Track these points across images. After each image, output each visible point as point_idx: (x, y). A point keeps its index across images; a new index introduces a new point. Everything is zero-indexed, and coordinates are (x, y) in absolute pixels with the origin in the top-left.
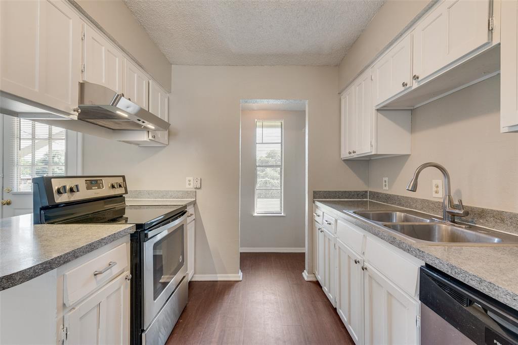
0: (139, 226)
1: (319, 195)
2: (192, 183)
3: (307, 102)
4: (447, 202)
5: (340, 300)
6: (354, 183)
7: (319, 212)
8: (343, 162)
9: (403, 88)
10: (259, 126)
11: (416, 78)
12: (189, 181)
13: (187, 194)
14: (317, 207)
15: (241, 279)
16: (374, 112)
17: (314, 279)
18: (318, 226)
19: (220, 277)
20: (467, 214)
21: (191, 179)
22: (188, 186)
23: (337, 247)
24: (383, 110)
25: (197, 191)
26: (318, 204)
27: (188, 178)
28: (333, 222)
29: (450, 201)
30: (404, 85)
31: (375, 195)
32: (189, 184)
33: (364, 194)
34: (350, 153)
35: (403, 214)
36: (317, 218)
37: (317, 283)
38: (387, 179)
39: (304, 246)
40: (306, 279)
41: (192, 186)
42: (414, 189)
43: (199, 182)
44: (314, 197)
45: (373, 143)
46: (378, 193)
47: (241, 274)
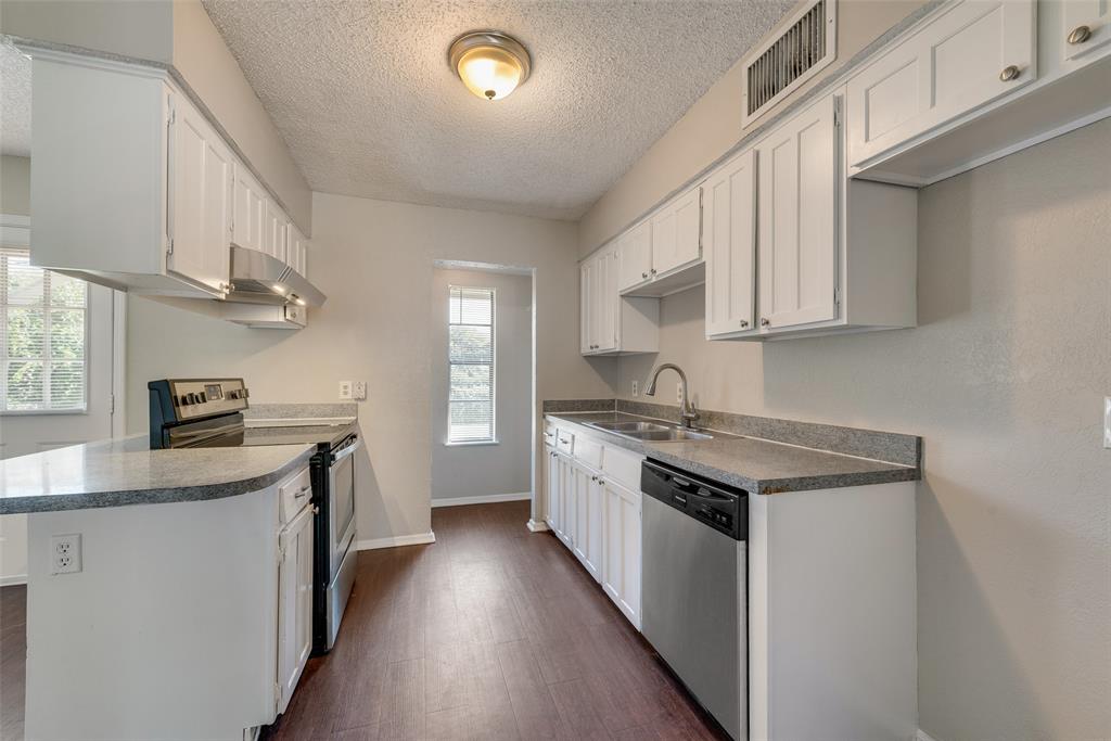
0: (322, 446)
1: (550, 407)
2: (350, 390)
3: (534, 270)
4: (683, 407)
5: (577, 538)
6: (598, 390)
7: (551, 430)
8: (585, 361)
9: (643, 280)
10: (455, 296)
11: (654, 272)
12: (346, 387)
13: (342, 409)
14: (548, 423)
15: (434, 540)
16: (618, 298)
17: (545, 529)
18: (549, 450)
19: (400, 541)
20: (698, 417)
21: (349, 383)
22: (342, 396)
23: (574, 470)
24: (630, 296)
25: (359, 403)
26: (550, 418)
27: (342, 383)
28: (569, 439)
29: (687, 405)
30: (645, 276)
31: (624, 405)
32: (346, 393)
33: (610, 404)
34: (592, 348)
35: (647, 424)
36: (550, 440)
37: (551, 533)
38: (636, 383)
39: (530, 490)
40: (532, 529)
41: (349, 396)
42: (652, 393)
43: (363, 389)
44: (545, 411)
45: (618, 338)
46: (626, 402)
47: (432, 534)
